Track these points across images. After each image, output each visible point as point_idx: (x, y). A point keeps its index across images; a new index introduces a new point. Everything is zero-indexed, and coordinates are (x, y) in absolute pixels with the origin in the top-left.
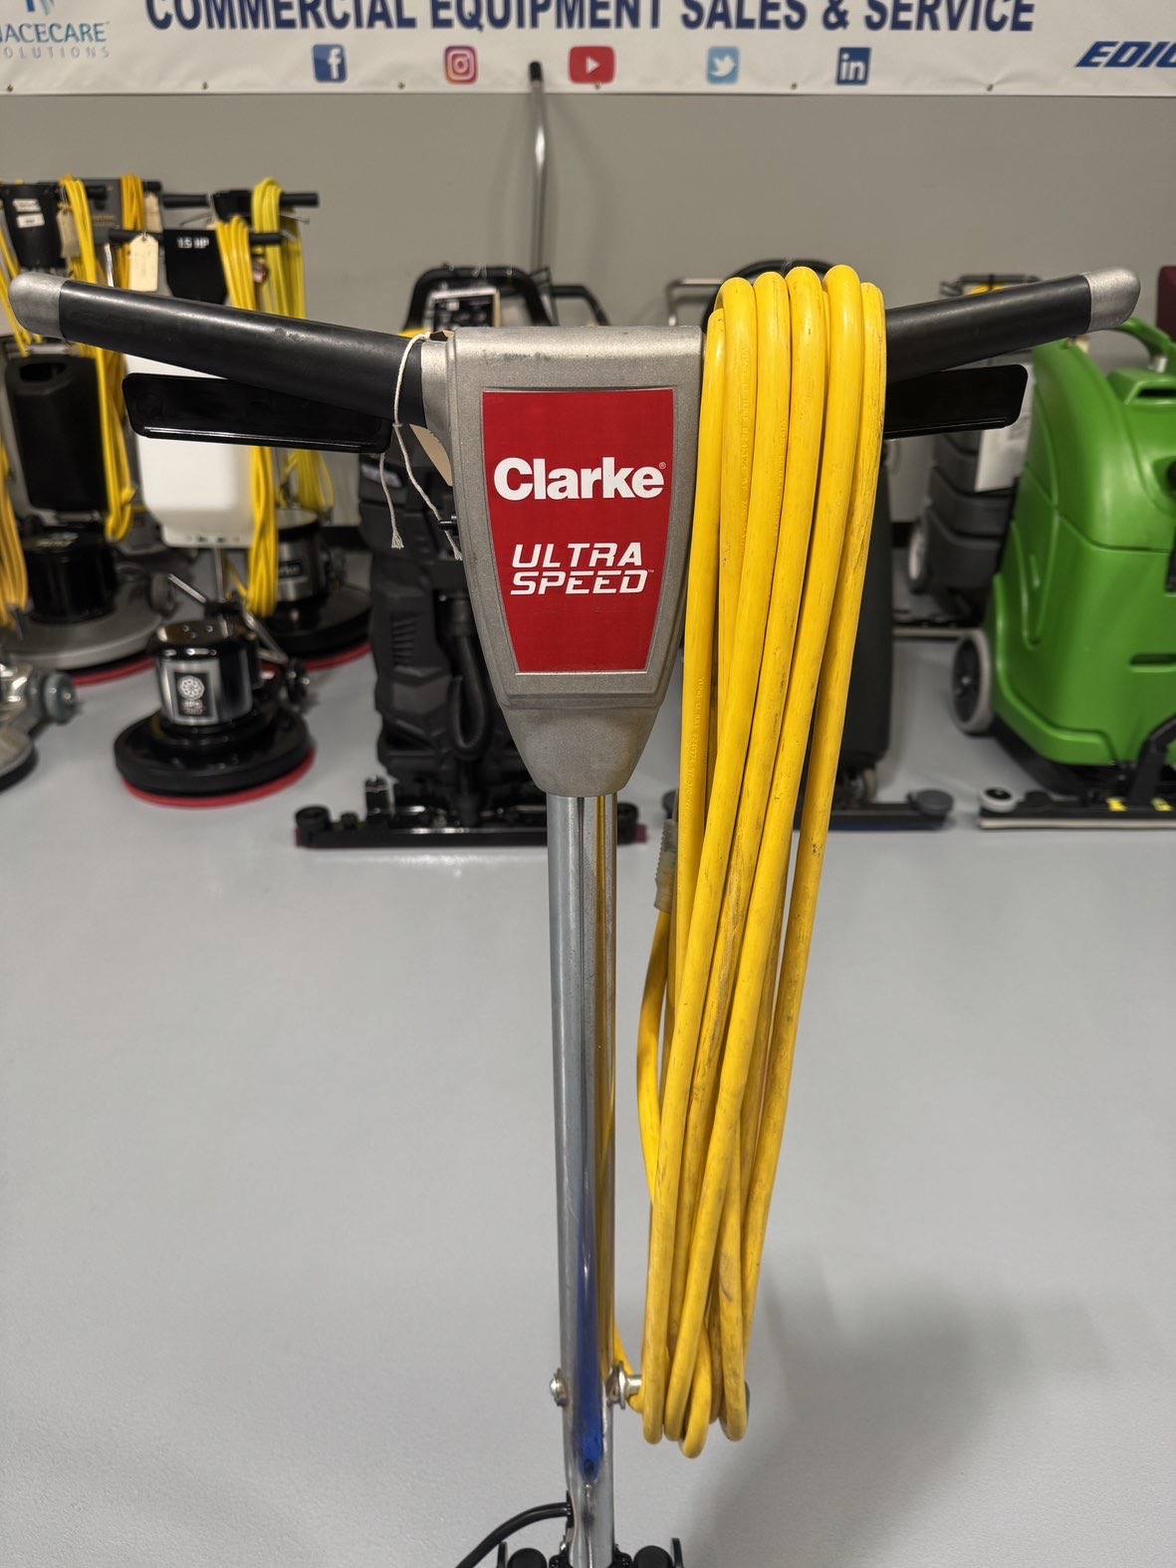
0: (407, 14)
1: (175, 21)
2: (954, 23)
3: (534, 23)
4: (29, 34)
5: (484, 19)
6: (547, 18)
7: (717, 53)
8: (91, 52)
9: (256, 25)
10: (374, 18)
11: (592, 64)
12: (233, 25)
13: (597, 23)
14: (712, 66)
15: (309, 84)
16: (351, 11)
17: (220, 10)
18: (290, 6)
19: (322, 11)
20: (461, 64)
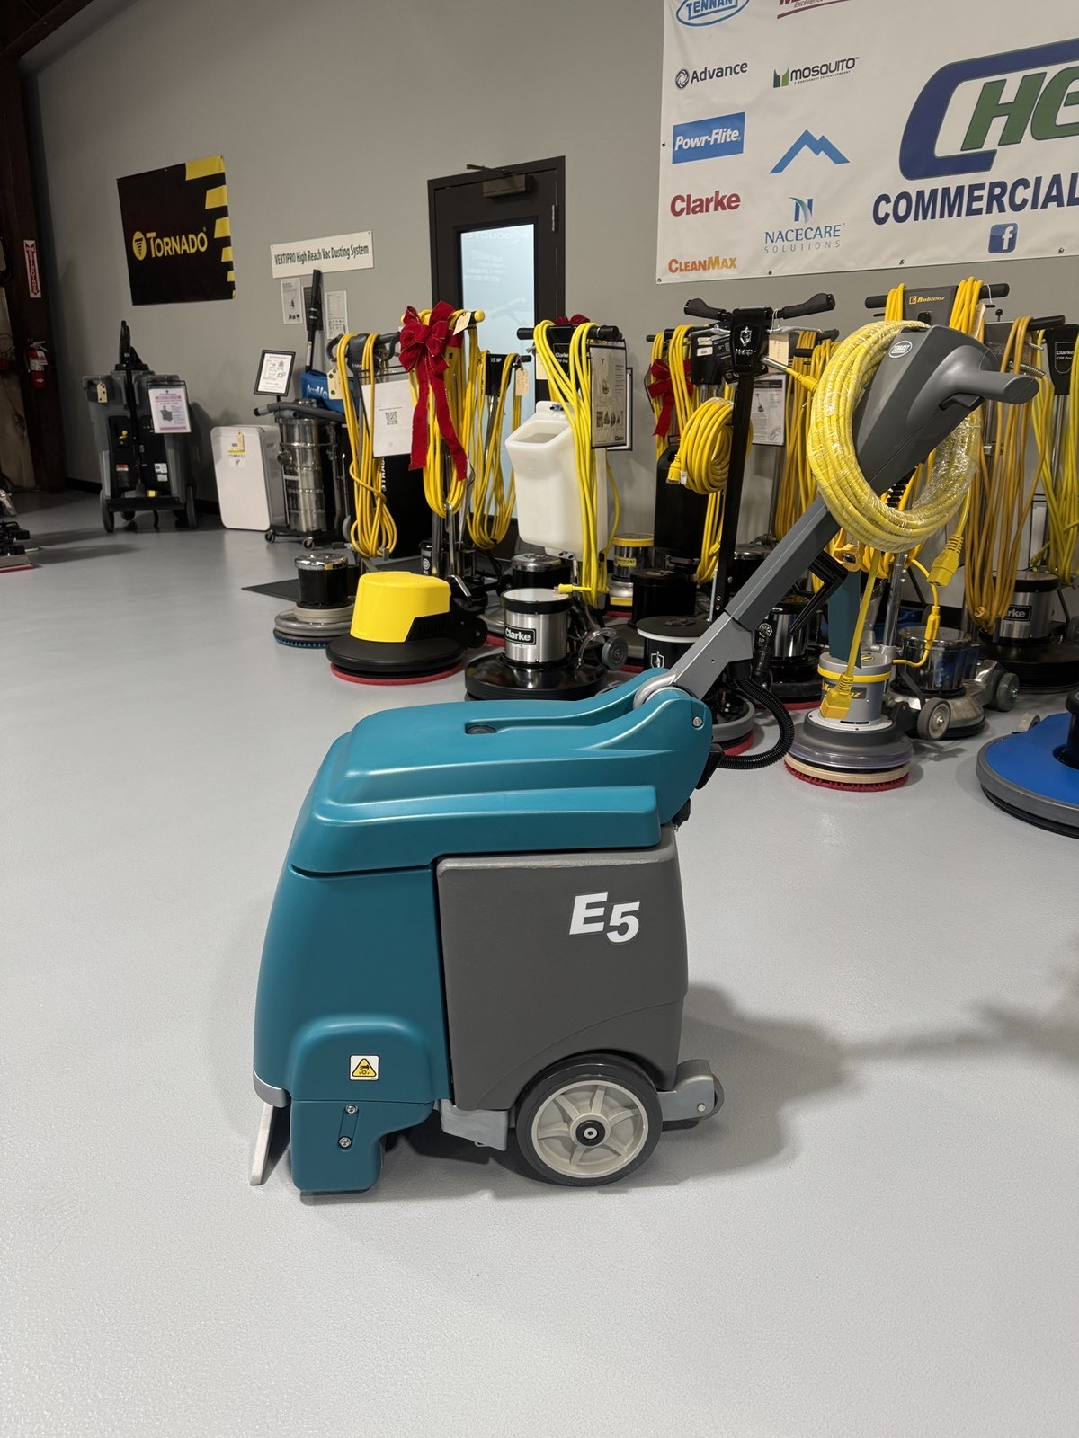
1: (891, 217)
4: (791, 236)
10: (1048, 200)
15: (984, 255)
16: (1030, 196)
17: (924, 207)
18: (980, 198)
19: (1006, 199)
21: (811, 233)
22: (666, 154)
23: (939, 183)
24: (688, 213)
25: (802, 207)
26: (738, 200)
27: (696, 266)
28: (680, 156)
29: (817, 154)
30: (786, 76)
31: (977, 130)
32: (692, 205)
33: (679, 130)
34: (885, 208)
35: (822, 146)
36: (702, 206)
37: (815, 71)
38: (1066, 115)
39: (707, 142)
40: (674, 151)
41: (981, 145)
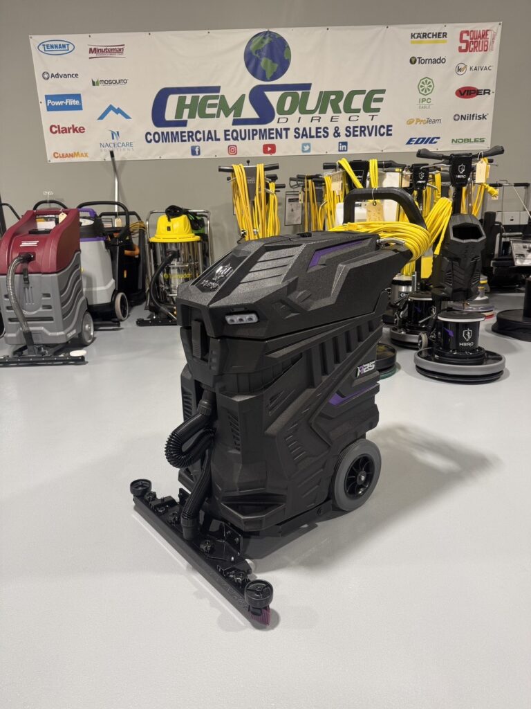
0: (218, 137)
1: (153, 141)
2: (370, 135)
3: (253, 139)
4: (112, 145)
6: (257, 137)
7: (304, 145)
9: (175, 141)
10: (208, 138)
11: (269, 149)
12: (169, 141)
13: (270, 138)
14: (303, 148)
15: (190, 156)
16: (202, 137)
17: (165, 138)
18: (185, 136)
19: (194, 137)
20: (232, 150)
21: (120, 145)
22: (43, 107)
23: (170, 129)
24: (59, 133)
25: (114, 135)
26: (84, 129)
27: (67, 156)
28: (50, 108)
29: (117, 114)
30: (97, 82)
31: (179, 112)
32: (61, 130)
33: (47, 97)
34: (150, 137)
35: (118, 111)
36: (66, 130)
37: (110, 82)
38: (209, 111)
39: (64, 104)
40: (47, 107)
41: (182, 118)
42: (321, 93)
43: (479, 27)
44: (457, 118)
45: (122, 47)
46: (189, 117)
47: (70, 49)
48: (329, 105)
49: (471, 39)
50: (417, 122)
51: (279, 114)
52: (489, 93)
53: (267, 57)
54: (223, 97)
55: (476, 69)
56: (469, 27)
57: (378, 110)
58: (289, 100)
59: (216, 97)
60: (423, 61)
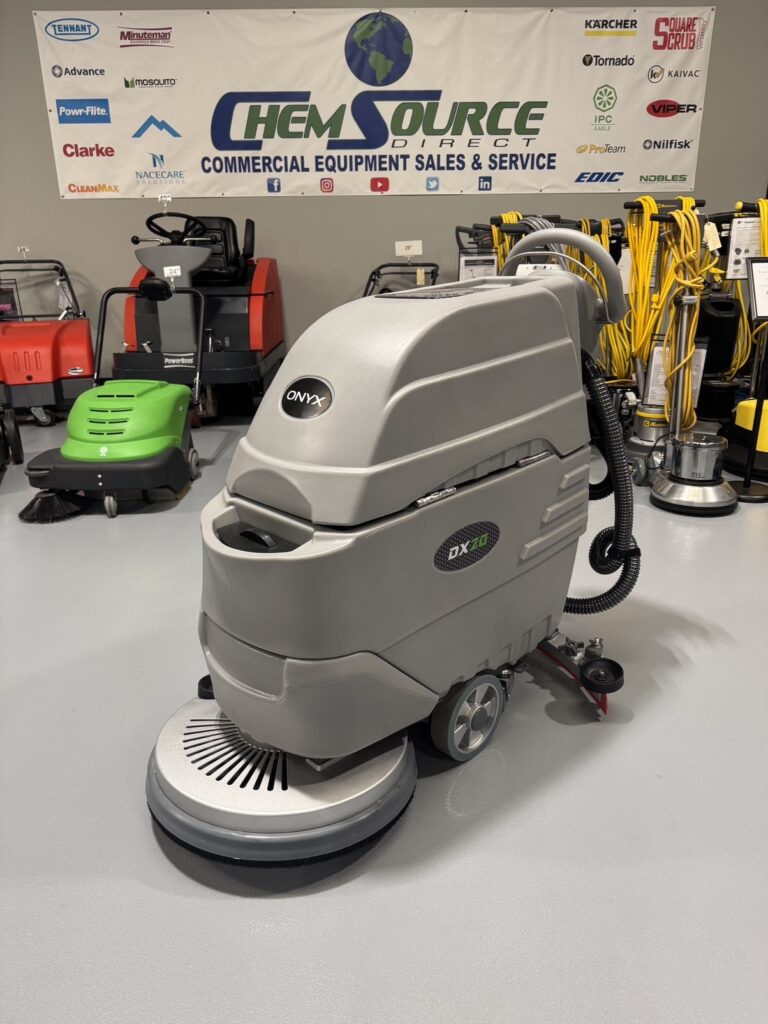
0: (306, 166)
1: (213, 170)
2: (524, 167)
3: (357, 169)
4: (153, 175)
5: (336, 168)
6: (362, 167)
7: (430, 179)
8: (177, 182)
9: (245, 171)
10: (292, 168)
11: (380, 185)
12: (236, 171)
13: (381, 169)
14: (428, 184)
15: (265, 193)
16: (283, 165)
17: (231, 166)
18: (258, 164)
19: (272, 165)
20: (327, 185)
21: (165, 175)
22: (53, 117)
23: (236, 154)
24: (77, 155)
25: (157, 160)
26: (112, 151)
27: (88, 189)
28: (63, 119)
29: (161, 129)
30: (132, 82)
31: (251, 129)
32: (80, 151)
33: (60, 103)
35: (162, 125)
36: (87, 152)
37: (151, 82)
38: (293, 128)
39: (84, 114)
40: (59, 117)
41: (254, 137)
42: (455, 104)
43: (683, 13)
44: (648, 145)
45: (168, 31)
46: (265, 136)
47: (93, 33)
48: (467, 124)
49: (671, 30)
50: (591, 149)
51: (395, 134)
52: (694, 110)
53: (378, 50)
54: (314, 107)
55: (676, 74)
56: (669, 12)
57: (536, 131)
58: (409, 114)
59: (304, 108)
60: (601, 62)
